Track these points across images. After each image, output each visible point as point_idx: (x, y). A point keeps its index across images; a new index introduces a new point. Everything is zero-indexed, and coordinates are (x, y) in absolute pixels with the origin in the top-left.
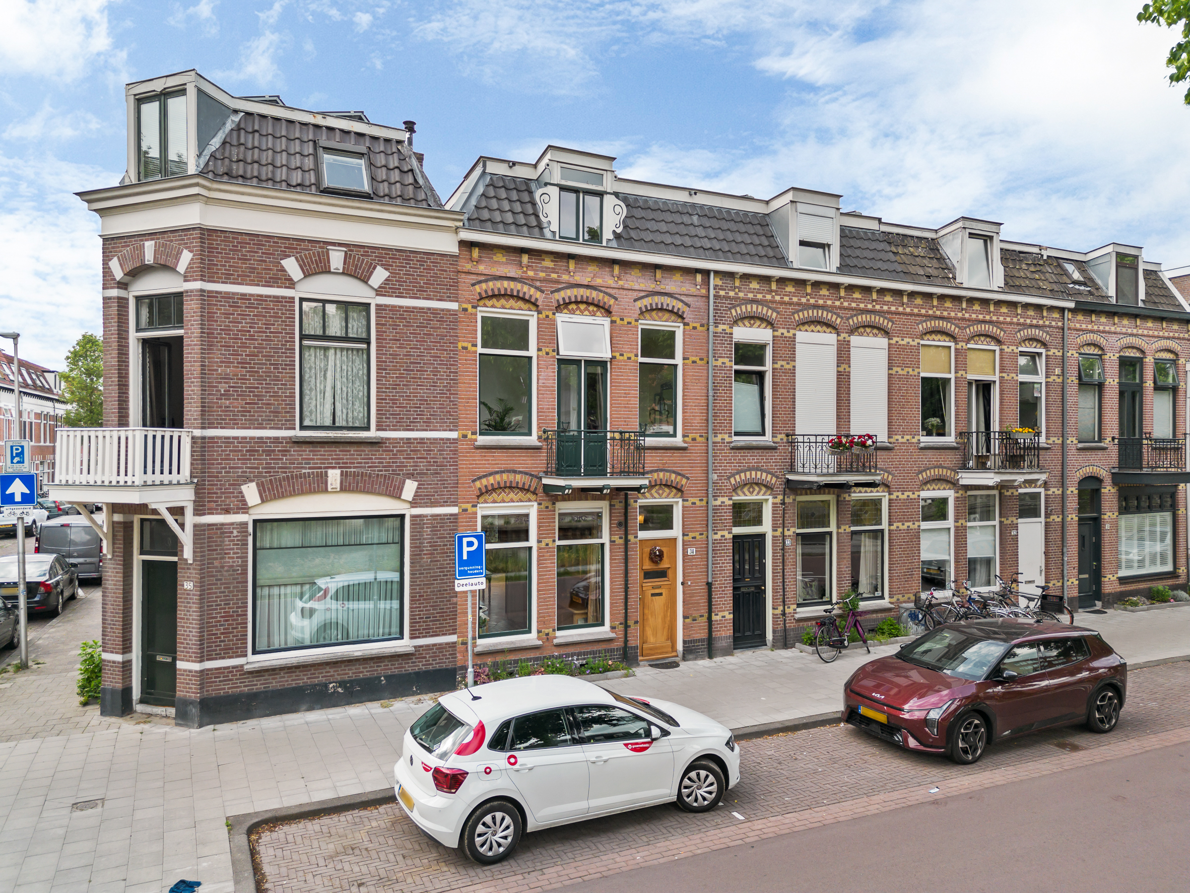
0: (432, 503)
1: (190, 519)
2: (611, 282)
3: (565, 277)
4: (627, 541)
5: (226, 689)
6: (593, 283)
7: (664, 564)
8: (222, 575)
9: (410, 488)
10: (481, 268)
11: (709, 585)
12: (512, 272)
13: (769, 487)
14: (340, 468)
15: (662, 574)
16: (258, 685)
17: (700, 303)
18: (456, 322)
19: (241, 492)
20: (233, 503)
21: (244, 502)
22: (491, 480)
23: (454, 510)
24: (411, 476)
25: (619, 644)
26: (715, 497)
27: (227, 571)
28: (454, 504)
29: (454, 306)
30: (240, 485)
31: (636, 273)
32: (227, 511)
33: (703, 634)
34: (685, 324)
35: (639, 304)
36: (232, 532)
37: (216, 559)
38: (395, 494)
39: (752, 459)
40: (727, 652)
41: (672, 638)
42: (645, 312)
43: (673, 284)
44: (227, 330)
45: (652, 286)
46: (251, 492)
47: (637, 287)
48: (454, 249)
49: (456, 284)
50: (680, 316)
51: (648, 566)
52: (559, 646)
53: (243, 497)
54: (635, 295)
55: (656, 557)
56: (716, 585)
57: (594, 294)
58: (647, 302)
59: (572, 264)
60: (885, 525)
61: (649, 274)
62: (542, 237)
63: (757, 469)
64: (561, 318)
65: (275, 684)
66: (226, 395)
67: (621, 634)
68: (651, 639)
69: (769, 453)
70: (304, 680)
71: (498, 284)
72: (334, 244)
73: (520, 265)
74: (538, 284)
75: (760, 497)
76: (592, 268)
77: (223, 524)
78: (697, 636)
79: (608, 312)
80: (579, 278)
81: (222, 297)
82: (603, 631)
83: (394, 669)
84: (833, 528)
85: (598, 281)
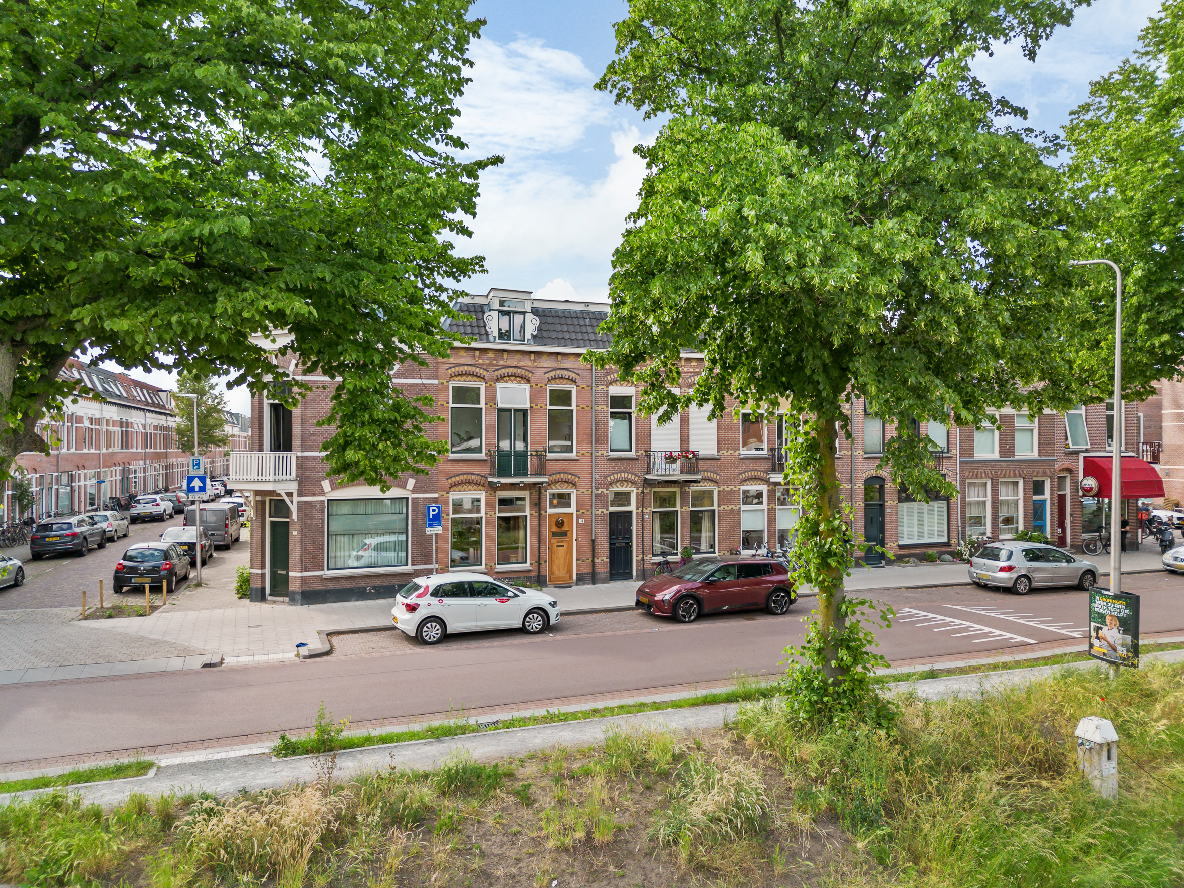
0: (424, 491)
1: (296, 498)
2: (529, 364)
3: (501, 363)
4: (540, 514)
5: (314, 587)
6: (518, 365)
7: (565, 528)
8: (312, 528)
9: (411, 483)
10: (452, 360)
11: (593, 541)
12: (469, 361)
13: (633, 482)
15: (565, 534)
16: (330, 586)
17: (587, 373)
18: (437, 390)
19: (321, 485)
20: (317, 490)
21: (323, 490)
22: (457, 478)
23: (436, 495)
24: (412, 476)
25: (535, 574)
26: (597, 489)
27: (314, 526)
28: (436, 492)
29: (436, 382)
30: (320, 481)
31: (545, 357)
32: (314, 495)
33: (589, 570)
34: (578, 386)
35: (547, 376)
36: (317, 506)
37: (309, 519)
38: (403, 486)
39: (622, 465)
40: (604, 581)
41: (570, 572)
42: (550, 381)
43: (567, 364)
44: (314, 400)
45: (555, 365)
46: (326, 485)
47: (545, 366)
49: (437, 370)
50: (574, 381)
51: (555, 529)
52: (498, 573)
53: (322, 487)
54: (545, 370)
55: (560, 524)
56: (597, 541)
57: (519, 371)
58: (552, 374)
59: (505, 355)
60: (715, 507)
61: (554, 358)
62: (488, 341)
63: (625, 472)
64: (499, 386)
65: (339, 586)
66: (314, 434)
67: (536, 568)
68: (557, 572)
69: (632, 463)
70: (354, 584)
71: (461, 368)
73: (474, 357)
74: (485, 367)
75: (628, 489)
76: (518, 356)
77: (312, 501)
78: (585, 571)
79: (528, 381)
80: (509, 363)
82: (526, 566)
83: (403, 582)
84: (678, 508)
85: (522, 364)
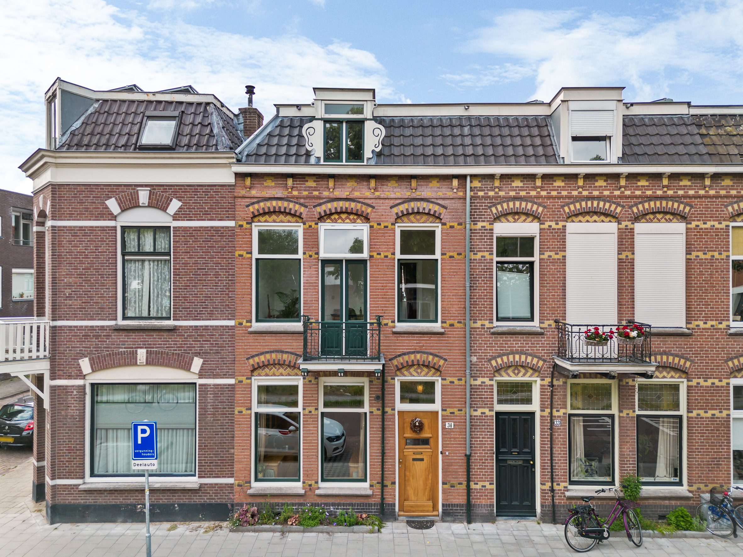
0: (214, 375)
2: (368, 194)
3: (326, 194)
4: (384, 413)
5: (70, 500)
6: (351, 196)
7: (426, 434)
8: (67, 421)
9: (197, 363)
10: (254, 193)
11: (468, 458)
12: (279, 193)
13: (535, 370)
14: (146, 348)
15: (426, 442)
16: (90, 500)
17: (457, 204)
18: (233, 235)
19: (79, 365)
20: (74, 372)
21: (80, 371)
22: (262, 358)
23: (232, 381)
24: (198, 354)
25: (377, 500)
26: (475, 378)
27: (70, 418)
28: (232, 376)
29: (232, 224)
30: (78, 359)
31: (392, 184)
32: (70, 377)
33: (462, 500)
34: (444, 224)
35: (395, 210)
36: (73, 392)
37: (63, 410)
38: (187, 367)
39: (516, 343)
40: (489, 519)
41: (433, 498)
42: (399, 217)
43: (427, 191)
44: (70, 252)
45: (407, 194)
46: (85, 365)
47: (393, 196)
48: (231, 180)
49: (233, 206)
50: (437, 217)
51: (409, 434)
52: (320, 496)
53: (80, 367)
54: (392, 203)
56: (476, 457)
57: (353, 205)
58: (403, 208)
59: (331, 183)
60: (683, 411)
61: (405, 183)
62: (307, 163)
63: (521, 353)
64: (323, 227)
65: (101, 500)
66: (70, 297)
67: (378, 492)
68: (412, 496)
69: (535, 339)
70: (119, 500)
71: (268, 204)
72: (141, 186)
73: (286, 187)
74: (302, 201)
75: (526, 379)
76: (351, 184)
77: (67, 386)
78: (456, 501)
79: (367, 219)
80: (338, 193)
81: (67, 230)
82: (363, 488)
83: (185, 500)
84: (615, 410)
85: (357, 194)
